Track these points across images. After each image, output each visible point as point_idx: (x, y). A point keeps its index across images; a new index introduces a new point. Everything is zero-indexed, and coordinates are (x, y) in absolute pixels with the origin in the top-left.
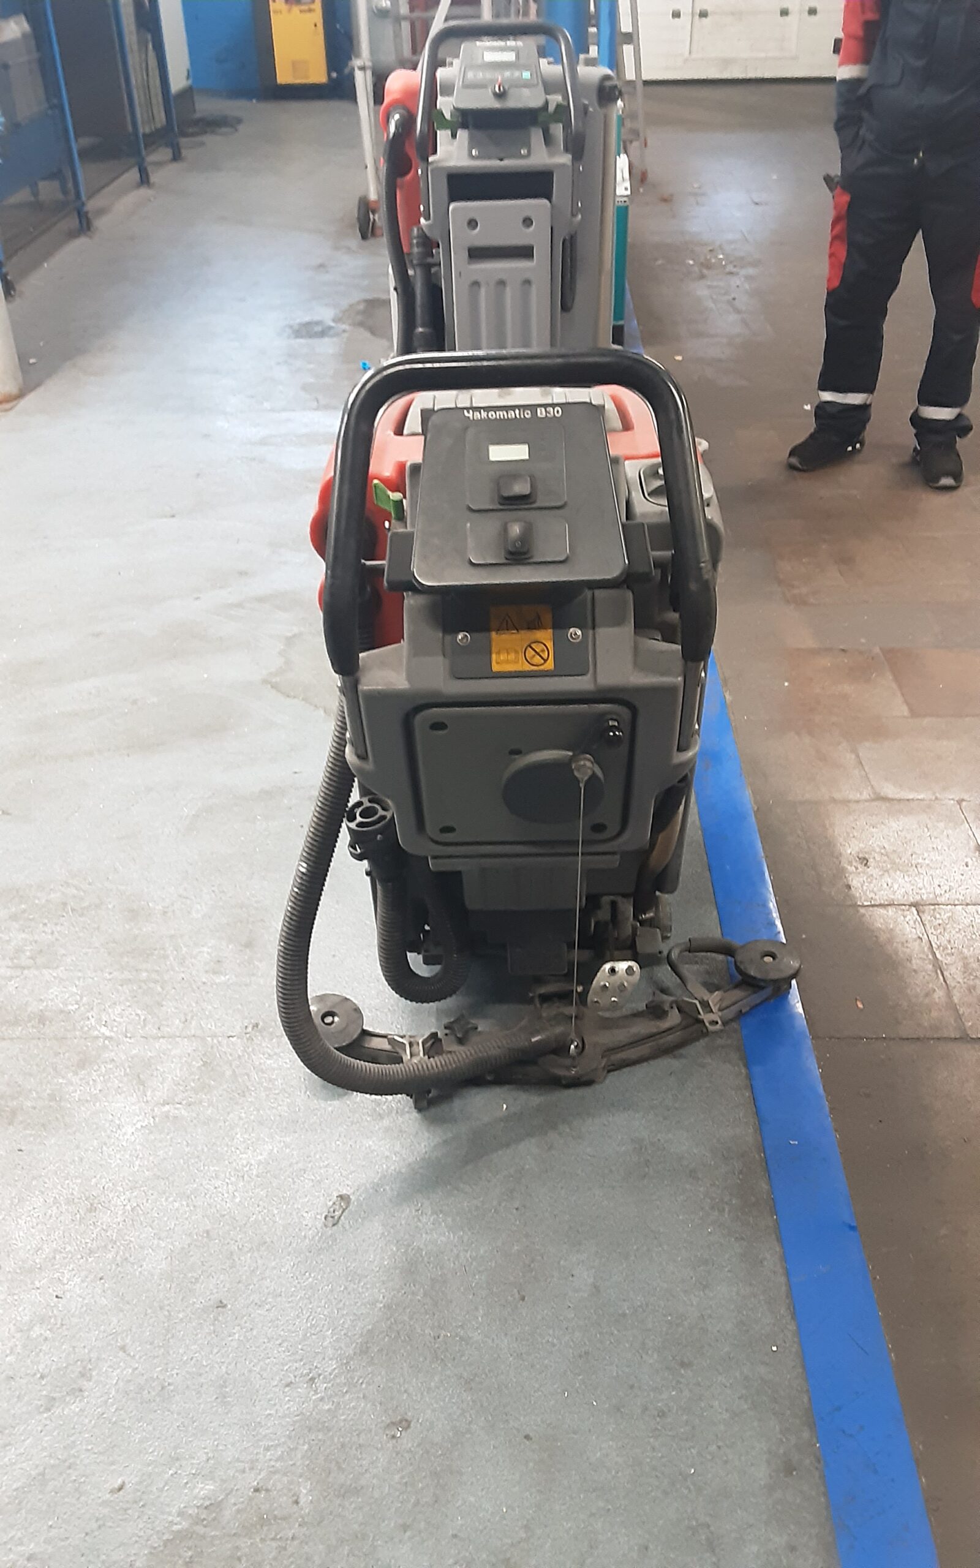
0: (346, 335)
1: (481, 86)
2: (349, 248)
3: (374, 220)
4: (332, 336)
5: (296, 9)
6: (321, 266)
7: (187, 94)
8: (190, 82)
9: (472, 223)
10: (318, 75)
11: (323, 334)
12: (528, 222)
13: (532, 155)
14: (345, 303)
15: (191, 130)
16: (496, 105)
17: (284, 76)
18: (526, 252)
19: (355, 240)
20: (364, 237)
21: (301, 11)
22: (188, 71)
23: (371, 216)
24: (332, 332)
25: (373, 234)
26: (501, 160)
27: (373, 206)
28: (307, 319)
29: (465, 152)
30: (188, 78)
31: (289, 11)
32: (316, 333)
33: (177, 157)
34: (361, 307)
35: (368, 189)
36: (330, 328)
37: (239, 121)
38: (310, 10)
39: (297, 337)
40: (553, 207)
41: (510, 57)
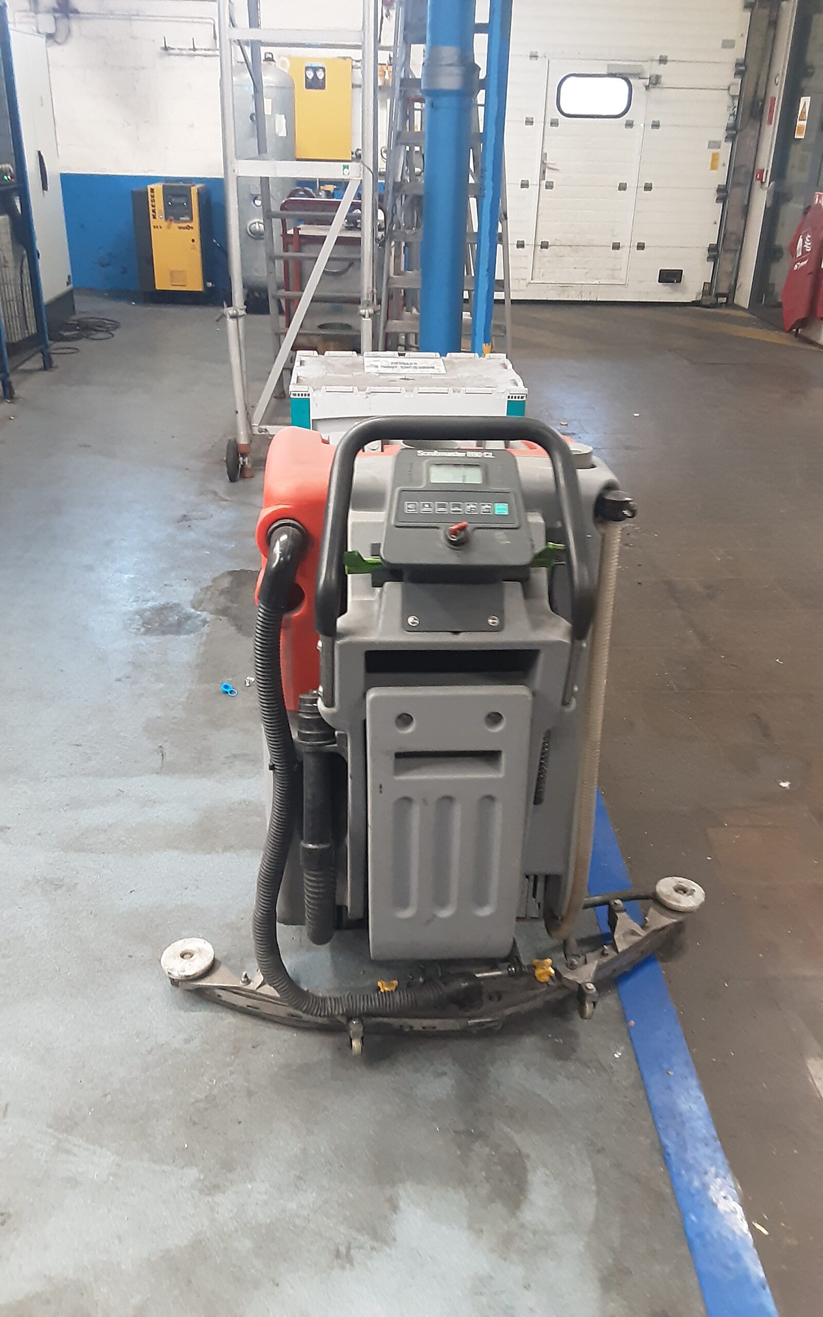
0: (206, 629)
1: (426, 525)
2: (215, 493)
3: (244, 463)
4: (189, 632)
5: (175, 225)
6: (185, 518)
7: (65, 300)
8: (71, 286)
9: (405, 720)
10: (195, 283)
11: (178, 628)
12: (494, 718)
13: (506, 626)
14: (207, 577)
15: (66, 334)
16: (451, 558)
17: (162, 283)
18: (490, 757)
19: (221, 484)
20: (233, 479)
21: (180, 228)
22: (69, 277)
23: (241, 459)
24: (188, 625)
25: (243, 477)
26: (456, 633)
27: (242, 450)
28: (162, 601)
29: (397, 621)
30: (68, 284)
31: (169, 227)
32: (171, 625)
33: (48, 365)
34: (226, 583)
35: (236, 433)
36: (188, 617)
37: (117, 326)
38: (189, 228)
39: (148, 632)
40: (534, 694)
41: (474, 477)
